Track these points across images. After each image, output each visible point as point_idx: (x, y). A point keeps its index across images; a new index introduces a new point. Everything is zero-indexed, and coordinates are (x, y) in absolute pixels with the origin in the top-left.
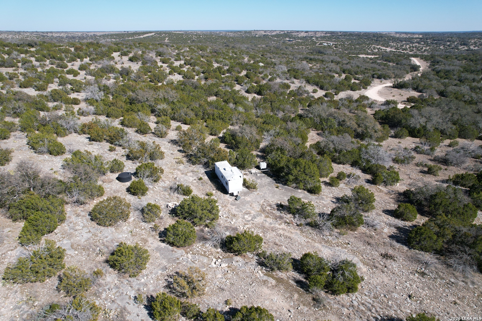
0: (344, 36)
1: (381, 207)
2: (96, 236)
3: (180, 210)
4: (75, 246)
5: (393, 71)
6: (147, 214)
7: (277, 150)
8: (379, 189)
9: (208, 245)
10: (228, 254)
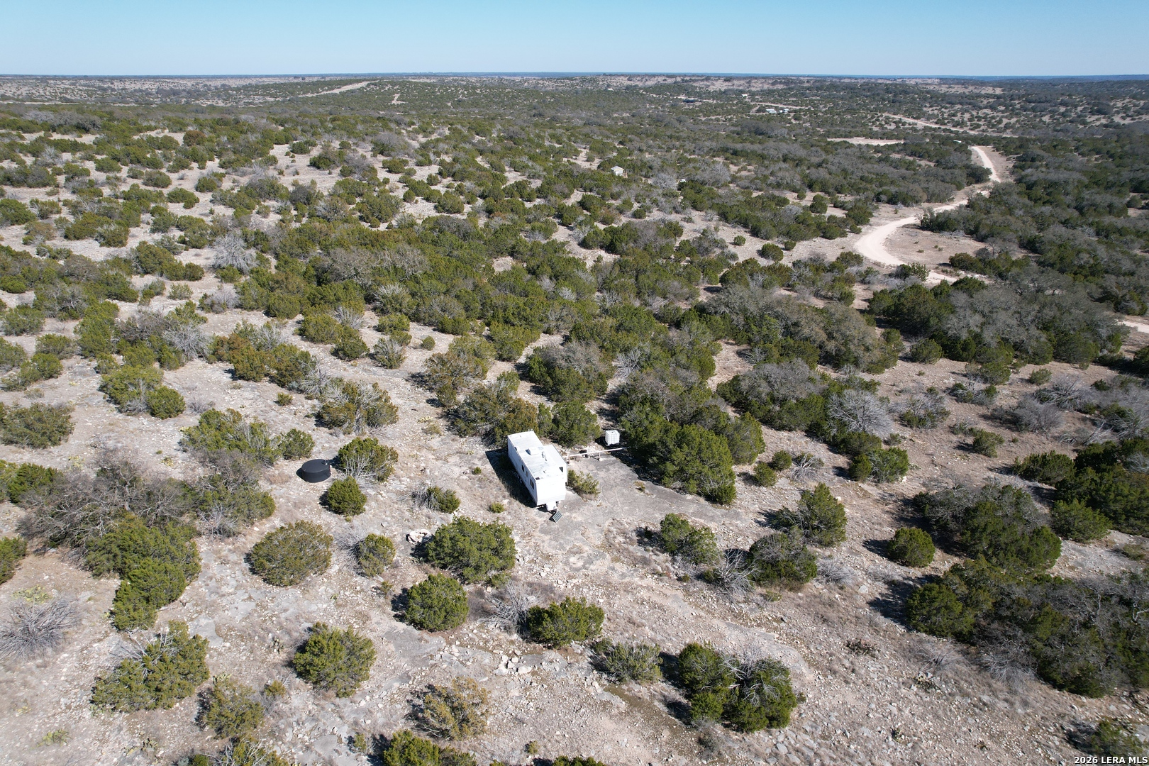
0: (818, 89)
1: (861, 535)
2: (265, 608)
3: (435, 550)
4: (224, 630)
5: (926, 186)
6: (367, 558)
7: (643, 403)
8: (862, 490)
9: (493, 626)
10: (533, 645)
